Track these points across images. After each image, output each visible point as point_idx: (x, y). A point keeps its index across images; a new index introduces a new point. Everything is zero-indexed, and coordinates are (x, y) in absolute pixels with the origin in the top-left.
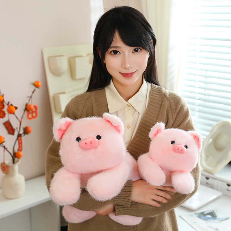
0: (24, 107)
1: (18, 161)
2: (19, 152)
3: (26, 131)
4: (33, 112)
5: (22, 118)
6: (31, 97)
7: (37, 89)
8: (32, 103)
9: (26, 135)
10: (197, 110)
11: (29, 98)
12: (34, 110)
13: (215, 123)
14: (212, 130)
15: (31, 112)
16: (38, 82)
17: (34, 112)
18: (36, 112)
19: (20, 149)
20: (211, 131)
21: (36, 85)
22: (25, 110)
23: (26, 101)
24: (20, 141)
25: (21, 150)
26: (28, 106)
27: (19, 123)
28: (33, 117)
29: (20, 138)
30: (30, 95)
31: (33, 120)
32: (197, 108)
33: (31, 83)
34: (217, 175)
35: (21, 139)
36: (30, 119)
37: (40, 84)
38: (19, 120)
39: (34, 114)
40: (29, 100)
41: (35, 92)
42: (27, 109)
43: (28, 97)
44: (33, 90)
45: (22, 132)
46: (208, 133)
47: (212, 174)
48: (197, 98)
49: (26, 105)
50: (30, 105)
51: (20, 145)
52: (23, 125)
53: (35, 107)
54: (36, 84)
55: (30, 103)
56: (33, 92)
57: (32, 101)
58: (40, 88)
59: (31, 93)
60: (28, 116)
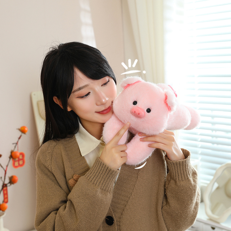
0: (9, 154)
1: (3, 214)
2: (4, 203)
3: (12, 181)
4: (19, 160)
5: (7, 166)
6: (17, 144)
7: (23, 135)
8: (18, 150)
9: (12, 185)
10: (200, 152)
11: (15, 145)
12: (21, 157)
13: (218, 166)
14: (216, 173)
15: (17, 159)
16: (24, 127)
17: (21, 159)
18: (23, 159)
19: (6, 200)
20: (214, 175)
21: (23, 131)
22: (10, 158)
23: (12, 148)
24: (5, 192)
25: (7, 202)
26: (13, 153)
27: (4, 172)
28: (20, 165)
29: (5, 188)
30: (16, 142)
31: (19, 168)
32: (200, 151)
33: (17, 129)
34: (224, 225)
35: (7, 190)
36: (16, 167)
37: (26, 129)
38: (4, 169)
39: (21, 162)
40: (15, 147)
41: (22, 138)
42: (12, 156)
43: (13, 144)
44: (19, 136)
45: (7, 181)
46: (211, 177)
47: (218, 223)
48: (199, 140)
49: (12, 152)
50: (15, 152)
51: (6, 196)
52: (9, 175)
53: (22, 154)
54: (22, 129)
55: (16, 150)
56: (19, 138)
57: (18, 147)
58: (27, 133)
59: (17, 139)
60: (14, 164)
